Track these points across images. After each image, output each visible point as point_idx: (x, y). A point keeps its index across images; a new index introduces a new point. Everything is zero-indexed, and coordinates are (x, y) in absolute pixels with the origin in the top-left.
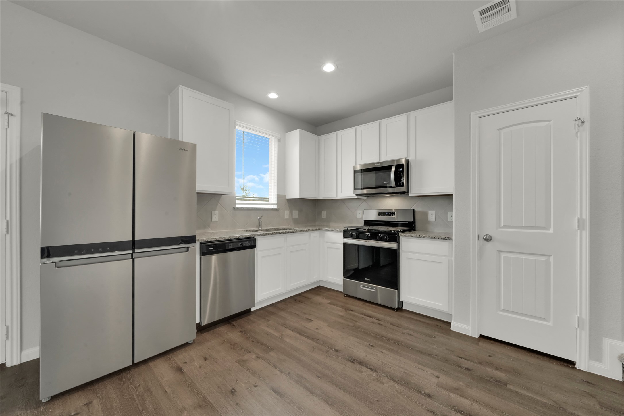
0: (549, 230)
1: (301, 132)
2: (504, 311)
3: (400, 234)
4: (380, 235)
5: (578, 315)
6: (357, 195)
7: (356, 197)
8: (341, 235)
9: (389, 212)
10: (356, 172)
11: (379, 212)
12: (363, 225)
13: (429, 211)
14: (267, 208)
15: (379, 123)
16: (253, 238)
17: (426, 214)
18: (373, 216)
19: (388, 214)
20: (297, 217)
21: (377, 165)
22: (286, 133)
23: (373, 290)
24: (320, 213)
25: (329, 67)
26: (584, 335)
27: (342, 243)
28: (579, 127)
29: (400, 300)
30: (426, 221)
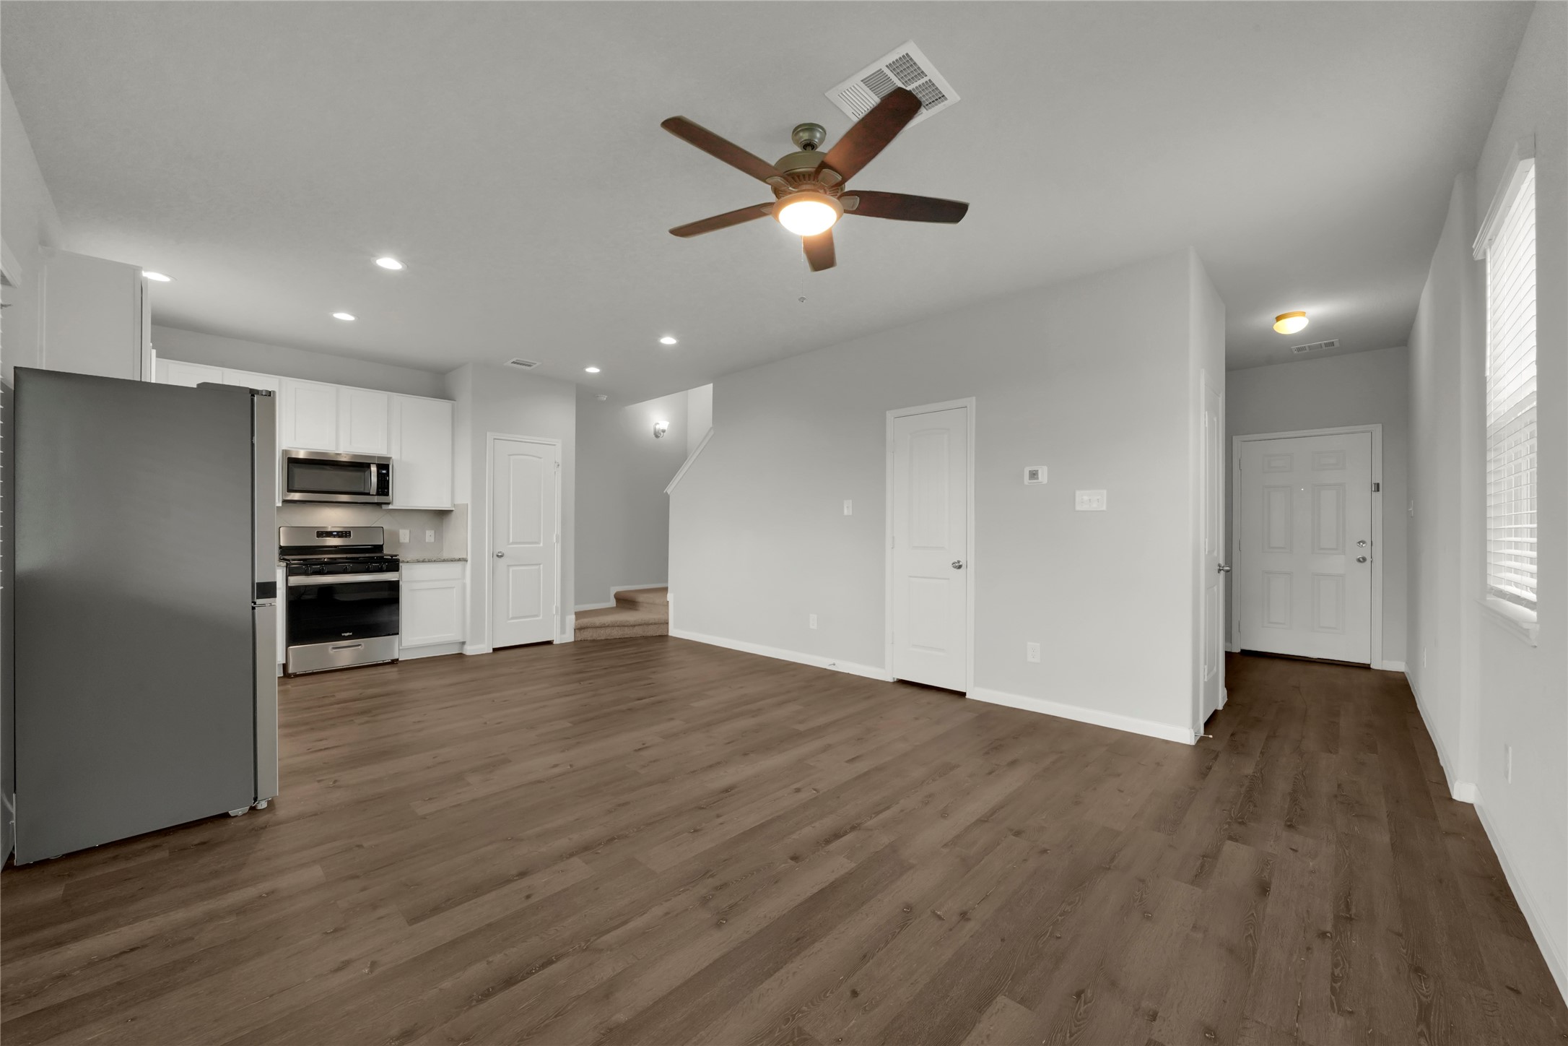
0: (541, 544)
5: (556, 605)
8: (284, 572)
9: (338, 532)
11: (318, 532)
15: (337, 389)
17: (395, 535)
19: (336, 535)
23: (358, 647)
26: (558, 618)
27: (285, 586)
28: (556, 467)
29: (402, 647)
30: (397, 544)
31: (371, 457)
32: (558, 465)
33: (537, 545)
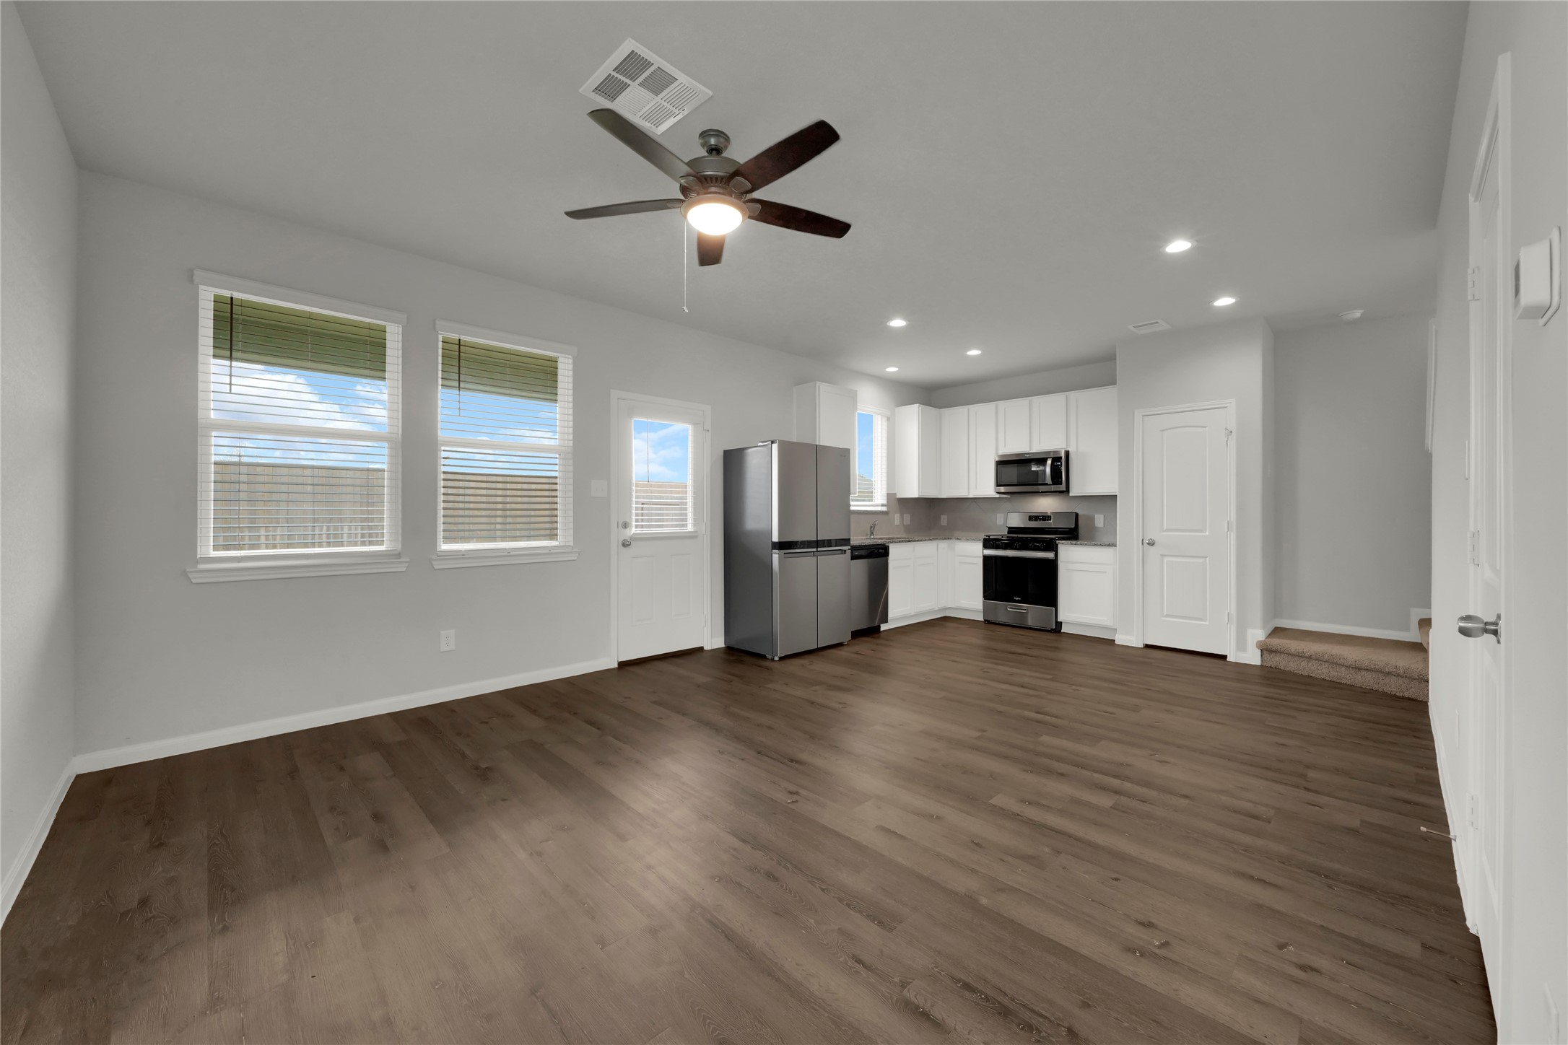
0: (1206, 532)
1: (920, 408)
2: (1167, 616)
3: (1057, 542)
4: (1033, 544)
5: (1228, 611)
6: (998, 493)
7: (998, 496)
8: (980, 545)
9: (1043, 516)
10: (997, 464)
11: (1028, 516)
12: (1007, 533)
13: (1095, 515)
14: (877, 511)
15: (1030, 401)
16: (884, 545)
17: (1092, 519)
18: (1016, 521)
19: (1041, 519)
20: (909, 523)
21: (1028, 455)
22: (898, 407)
23: (1023, 611)
24: (938, 519)
25: (974, 353)
26: (1233, 628)
27: (981, 555)
28: (1228, 435)
29: (1059, 620)
30: (1092, 527)
31: (1049, 452)
32: (1231, 432)
33: (1203, 534)
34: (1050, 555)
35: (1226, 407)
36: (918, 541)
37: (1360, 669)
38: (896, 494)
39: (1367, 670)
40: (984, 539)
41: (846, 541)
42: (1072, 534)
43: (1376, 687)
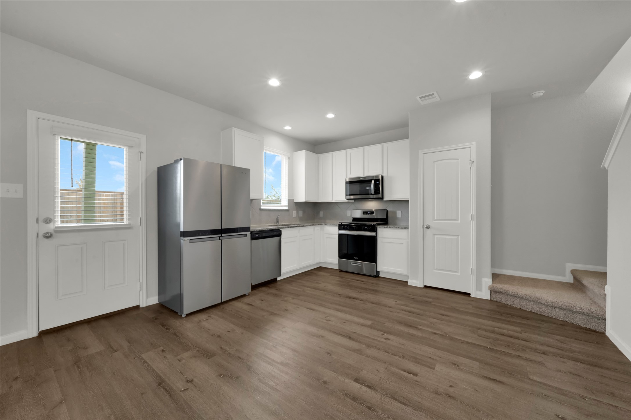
0: (458, 221)
1: (306, 152)
2: (437, 269)
3: (377, 226)
4: (364, 227)
5: (471, 267)
6: (347, 199)
7: (347, 201)
8: (337, 228)
9: (370, 212)
10: (346, 183)
11: (363, 212)
12: (352, 221)
13: (397, 211)
14: (282, 209)
15: (363, 149)
16: (279, 229)
17: (395, 213)
18: (358, 214)
19: (369, 213)
20: (302, 216)
21: (362, 178)
22: (294, 152)
23: (360, 265)
24: (318, 213)
25: (330, 116)
26: (474, 278)
27: (338, 234)
28: (471, 164)
29: (378, 270)
30: (395, 218)
31: (373, 176)
32: (473, 162)
33: (456, 222)
34: (373, 234)
35: (470, 147)
36: (301, 226)
37: (555, 308)
38: (294, 200)
39: (560, 308)
40: (339, 225)
41: (247, 229)
42: (385, 222)
43: (566, 320)
